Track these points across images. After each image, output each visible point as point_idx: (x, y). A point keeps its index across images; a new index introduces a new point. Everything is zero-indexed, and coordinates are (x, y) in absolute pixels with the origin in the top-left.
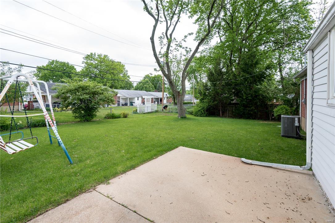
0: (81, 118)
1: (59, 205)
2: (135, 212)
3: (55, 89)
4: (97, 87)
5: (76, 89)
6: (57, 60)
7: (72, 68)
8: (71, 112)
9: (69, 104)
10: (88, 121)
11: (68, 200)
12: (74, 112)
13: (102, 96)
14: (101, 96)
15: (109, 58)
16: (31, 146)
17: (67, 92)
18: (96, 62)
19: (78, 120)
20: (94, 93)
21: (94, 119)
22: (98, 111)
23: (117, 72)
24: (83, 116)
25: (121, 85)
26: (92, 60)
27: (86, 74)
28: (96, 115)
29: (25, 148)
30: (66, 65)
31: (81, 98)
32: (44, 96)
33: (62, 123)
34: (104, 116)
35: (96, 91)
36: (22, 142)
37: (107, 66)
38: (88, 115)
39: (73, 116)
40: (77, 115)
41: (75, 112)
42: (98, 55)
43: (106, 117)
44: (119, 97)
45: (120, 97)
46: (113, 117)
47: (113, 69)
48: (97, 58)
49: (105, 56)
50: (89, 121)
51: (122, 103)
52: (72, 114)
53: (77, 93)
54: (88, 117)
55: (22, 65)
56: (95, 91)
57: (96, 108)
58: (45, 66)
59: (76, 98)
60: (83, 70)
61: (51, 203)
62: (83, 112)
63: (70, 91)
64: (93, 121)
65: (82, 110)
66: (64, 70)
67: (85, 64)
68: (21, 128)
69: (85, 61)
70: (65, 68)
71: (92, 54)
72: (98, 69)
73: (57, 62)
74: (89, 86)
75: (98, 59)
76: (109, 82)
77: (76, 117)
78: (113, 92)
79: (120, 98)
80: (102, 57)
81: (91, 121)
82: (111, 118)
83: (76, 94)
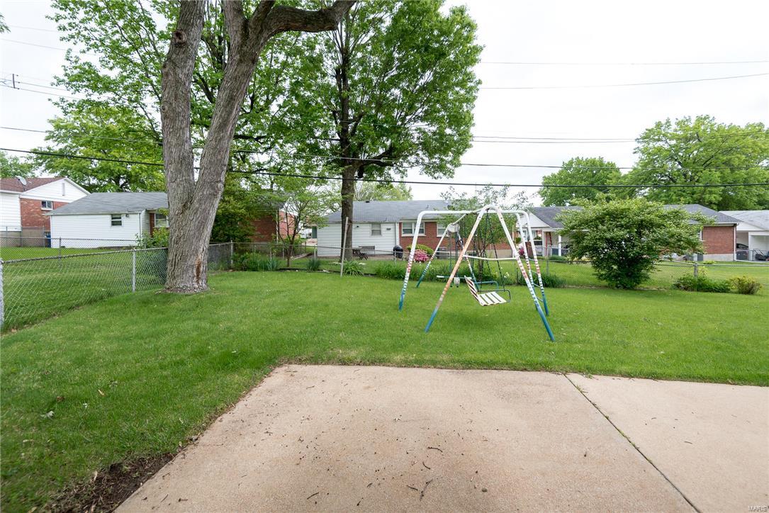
0: (611, 280)
1: (515, 370)
2: (607, 418)
3: (561, 220)
4: (648, 210)
5: (598, 218)
6: (578, 158)
7: (612, 168)
8: (589, 265)
9: (586, 248)
10: (625, 288)
11: (525, 370)
12: (597, 264)
13: (663, 232)
14: (660, 233)
15: (713, 122)
16: (503, 301)
17: (580, 225)
18: (673, 142)
19: (605, 283)
20: (642, 226)
21: (643, 285)
22: (652, 268)
23: (743, 157)
24: (614, 276)
25: (759, 195)
26: (659, 140)
27: (644, 177)
28: (648, 278)
29: (497, 302)
30: (598, 163)
31: (608, 236)
32: (550, 233)
33: (572, 285)
34: (673, 282)
35: (645, 221)
36: (494, 293)
37: (707, 146)
38: (627, 275)
39: (594, 274)
40: (603, 272)
41: (598, 266)
42: (677, 124)
43: (678, 286)
44: (745, 234)
45: (750, 234)
46: (701, 286)
47: (729, 151)
48: (676, 130)
49: (701, 120)
50: (628, 289)
51: (759, 253)
52: (593, 271)
53: (600, 227)
54: (625, 280)
55: (508, 186)
56: (642, 221)
57: (648, 261)
58: (556, 174)
59: (598, 237)
60: (635, 169)
61: (507, 364)
62: (615, 267)
63: (587, 223)
64: (640, 290)
65: (614, 264)
66: (594, 175)
67: (641, 154)
68: (509, 284)
69: (641, 146)
70: (595, 172)
71: (659, 125)
72: (676, 160)
73: (579, 161)
74: (629, 209)
75: (678, 133)
76: (713, 189)
77: (600, 277)
78: (698, 220)
79: (750, 237)
80: (691, 126)
81: (633, 290)
82: (693, 290)
83: (597, 228)
